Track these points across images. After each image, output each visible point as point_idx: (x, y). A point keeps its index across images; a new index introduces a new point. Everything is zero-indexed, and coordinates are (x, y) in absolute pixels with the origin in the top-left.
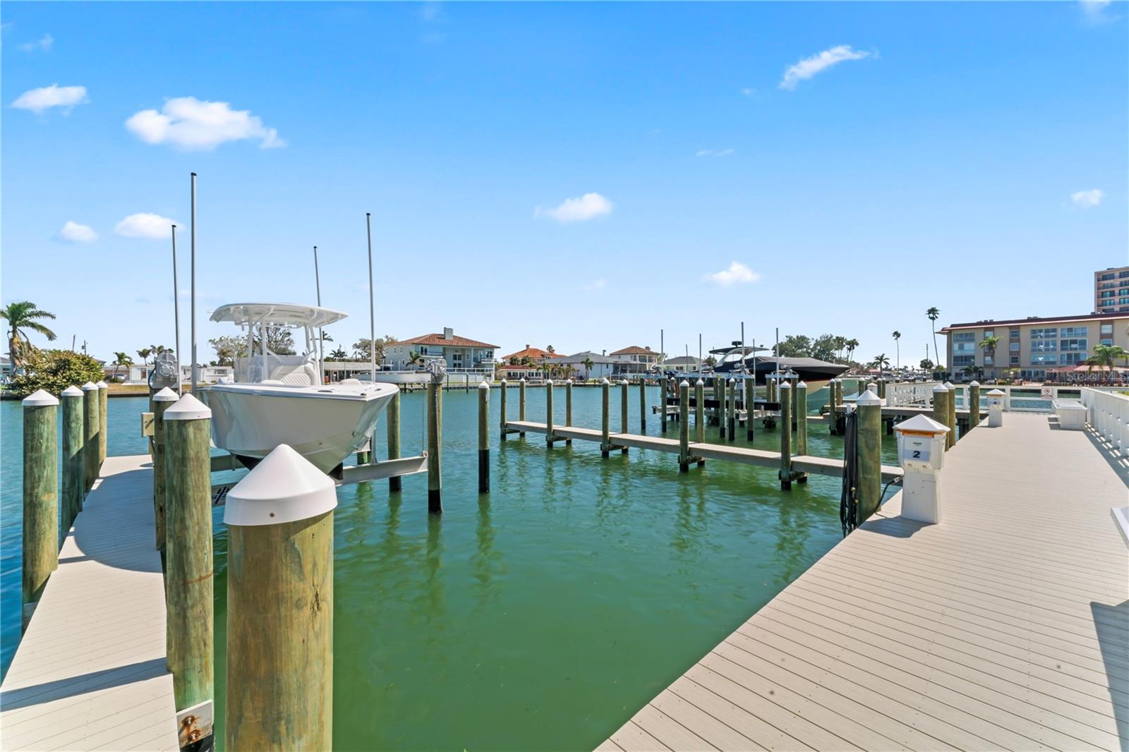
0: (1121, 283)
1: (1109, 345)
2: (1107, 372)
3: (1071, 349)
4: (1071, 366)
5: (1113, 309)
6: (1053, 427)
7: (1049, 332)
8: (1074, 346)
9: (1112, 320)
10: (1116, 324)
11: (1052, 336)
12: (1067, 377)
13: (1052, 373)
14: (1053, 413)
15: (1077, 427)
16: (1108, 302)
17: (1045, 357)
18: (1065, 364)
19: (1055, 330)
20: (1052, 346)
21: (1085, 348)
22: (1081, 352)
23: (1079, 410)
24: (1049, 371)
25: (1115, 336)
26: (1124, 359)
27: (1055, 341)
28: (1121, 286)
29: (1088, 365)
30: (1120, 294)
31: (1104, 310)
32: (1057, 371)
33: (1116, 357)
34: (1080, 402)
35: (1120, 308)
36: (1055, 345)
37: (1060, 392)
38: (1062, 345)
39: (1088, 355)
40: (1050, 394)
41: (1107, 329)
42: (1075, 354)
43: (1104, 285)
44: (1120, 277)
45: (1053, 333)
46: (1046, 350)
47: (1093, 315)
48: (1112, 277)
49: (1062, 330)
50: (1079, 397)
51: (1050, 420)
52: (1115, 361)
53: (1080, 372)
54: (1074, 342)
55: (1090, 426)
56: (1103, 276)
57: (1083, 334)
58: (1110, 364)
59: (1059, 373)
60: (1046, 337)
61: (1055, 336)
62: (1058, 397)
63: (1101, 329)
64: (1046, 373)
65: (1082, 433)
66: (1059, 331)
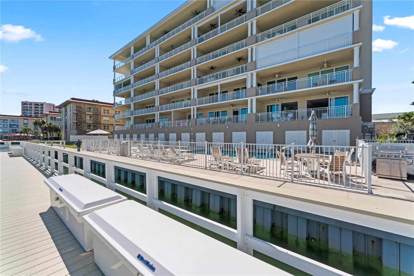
0: (30, 107)
1: (27, 127)
2: (26, 136)
3: (13, 127)
4: (13, 134)
5: (27, 115)
6: (10, 156)
7: (5, 121)
8: (14, 126)
9: (27, 119)
10: (29, 120)
11: (6, 122)
12: (12, 138)
13: (6, 136)
14: (10, 151)
15: (20, 155)
16: (26, 112)
17: (3, 130)
18: (11, 133)
19: (7, 120)
20: (6, 126)
21: (18, 128)
22: (17, 129)
23: (21, 149)
24: (4, 135)
25: (28, 124)
26: (31, 132)
27: (7, 124)
28: (30, 108)
29: (20, 133)
30: (29, 110)
31: (24, 115)
32: (8, 135)
33: (29, 131)
34: (20, 146)
35: (30, 115)
36: (7, 125)
37: (12, 143)
38: (10, 126)
39: (20, 130)
40: (8, 144)
41: (26, 121)
42: (15, 129)
43: (24, 106)
44: (30, 105)
45: (6, 121)
46: (3, 127)
47: (21, 116)
48: (27, 104)
49: (10, 120)
50: (20, 145)
51: (9, 154)
52: (29, 132)
53: (17, 136)
54: (15, 125)
55: (24, 154)
56: (24, 103)
57: (18, 123)
58: (27, 133)
59: (9, 136)
60: (3, 122)
61: (7, 122)
62: (11, 145)
63: (24, 121)
64: (3, 136)
65: (22, 157)
66: (9, 120)
